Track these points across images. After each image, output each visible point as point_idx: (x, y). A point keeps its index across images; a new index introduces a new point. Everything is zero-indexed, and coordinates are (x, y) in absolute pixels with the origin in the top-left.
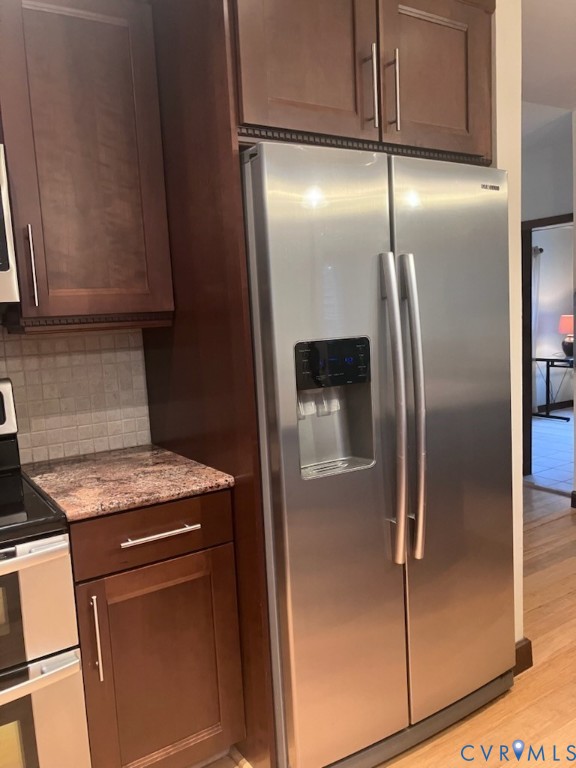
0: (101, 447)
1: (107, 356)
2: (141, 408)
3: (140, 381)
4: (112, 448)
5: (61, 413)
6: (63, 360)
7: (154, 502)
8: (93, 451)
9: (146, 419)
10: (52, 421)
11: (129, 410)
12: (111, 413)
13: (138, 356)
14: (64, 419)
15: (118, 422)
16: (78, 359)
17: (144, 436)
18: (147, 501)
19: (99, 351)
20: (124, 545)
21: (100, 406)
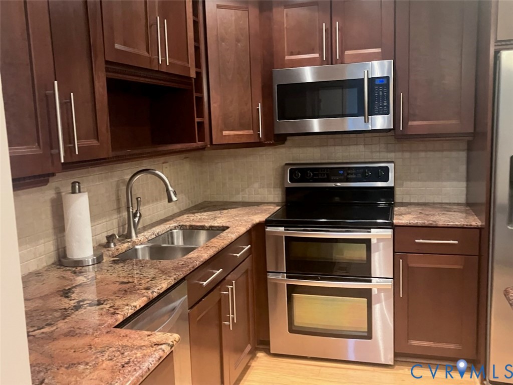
0: (437, 200)
1: (445, 153)
2: (462, 183)
3: (463, 168)
4: (443, 202)
5: (419, 180)
6: (423, 154)
7: (435, 225)
8: (432, 202)
9: (465, 189)
10: (413, 183)
11: (455, 183)
12: (445, 183)
13: (463, 155)
14: (420, 183)
15: (448, 189)
16: (430, 154)
17: (462, 199)
18: (431, 224)
19: (442, 151)
20: (417, 241)
21: (438, 179)
